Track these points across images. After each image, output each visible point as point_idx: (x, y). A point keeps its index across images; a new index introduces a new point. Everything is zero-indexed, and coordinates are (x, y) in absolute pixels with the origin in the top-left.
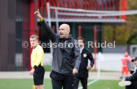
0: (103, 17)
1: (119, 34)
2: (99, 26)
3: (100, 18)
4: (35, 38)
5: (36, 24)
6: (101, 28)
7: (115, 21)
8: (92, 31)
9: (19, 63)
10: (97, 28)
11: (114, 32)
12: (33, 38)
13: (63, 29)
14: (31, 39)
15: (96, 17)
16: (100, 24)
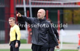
0: (65, 4)
1: (76, 16)
2: (61, 10)
3: (62, 4)
4: (12, 19)
5: (15, 9)
6: (63, 12)
7: (73, 6)
8: (56, 14)
9: (2, 38)
10: (60, 12)
11: (73, 14)
12: (10, 19)
13: (40, 13)
14: (10, 20)
15: (59, 4)
16: (62, 9)
